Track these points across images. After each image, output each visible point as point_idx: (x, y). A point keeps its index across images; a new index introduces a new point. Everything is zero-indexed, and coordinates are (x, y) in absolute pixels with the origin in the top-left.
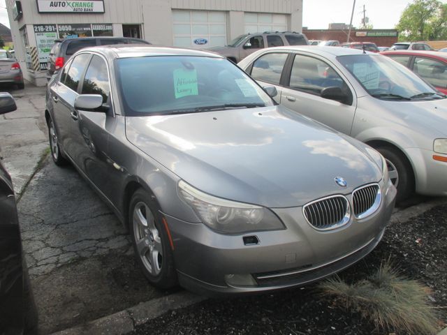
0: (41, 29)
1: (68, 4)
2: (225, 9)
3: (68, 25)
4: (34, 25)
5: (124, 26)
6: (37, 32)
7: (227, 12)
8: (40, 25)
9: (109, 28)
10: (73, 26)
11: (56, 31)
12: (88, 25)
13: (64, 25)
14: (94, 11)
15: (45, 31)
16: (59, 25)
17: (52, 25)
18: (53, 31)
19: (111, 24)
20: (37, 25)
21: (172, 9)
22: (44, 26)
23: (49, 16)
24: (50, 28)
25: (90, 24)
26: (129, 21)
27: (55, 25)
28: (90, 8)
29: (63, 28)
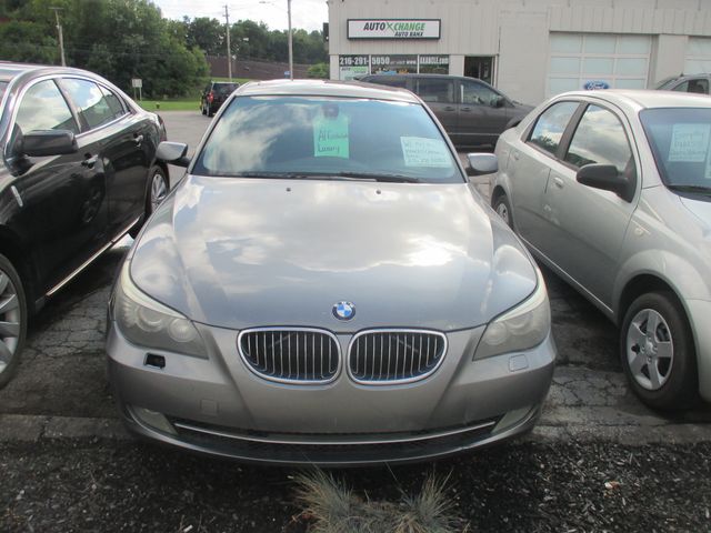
0: (349, 61)
1: (389, 26)
2: (650, 32)
3: (385, 56)
4: (340, 56)
5: (469, 60)
6: (343, 65)
7: (655, 36)
8: (348, 56)
9: (444, 61)
10: (393, 57)
11: (368, 64)
12: (414, 57)
13: (380, 56)
14: (424, 35)
15: (353, 65)
16: (373, 56)
17: (363, 56)
18: (363, 65)
19: (447, 56)
20: (344, 56)
21: (551, 32)
22: (353, 57)
23: (361, 43)
24: (361, 60)
25: (416, 56)
26: (476, 51)
27: (367, 56)
28: (420, 31)
29: (378, 61)
